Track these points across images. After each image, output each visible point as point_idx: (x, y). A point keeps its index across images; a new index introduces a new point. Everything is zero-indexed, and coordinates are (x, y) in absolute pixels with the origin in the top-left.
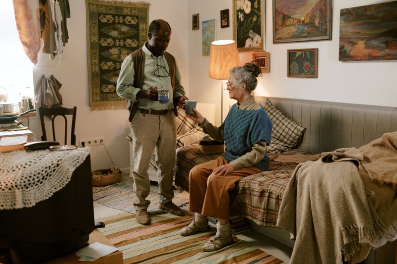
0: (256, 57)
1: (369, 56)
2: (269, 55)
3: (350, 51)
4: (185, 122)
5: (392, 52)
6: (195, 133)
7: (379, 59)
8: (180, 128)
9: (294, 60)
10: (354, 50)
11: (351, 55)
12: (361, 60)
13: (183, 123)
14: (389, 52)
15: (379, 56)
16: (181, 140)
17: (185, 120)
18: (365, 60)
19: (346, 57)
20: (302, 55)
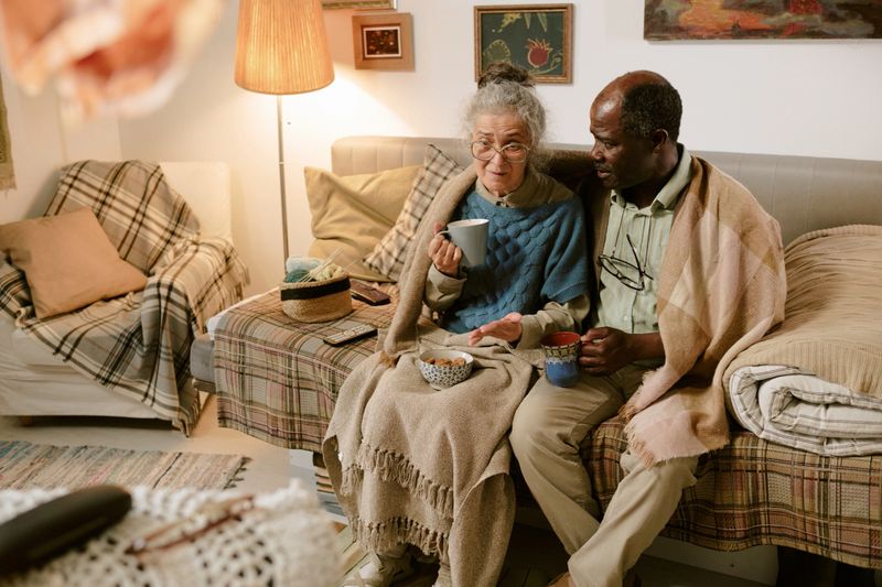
0: (363, 27)
1: (736, 26)
2: (408, 19)
3: (679, 13)
4: (141, 224)
5: (801, 18)
6: (198, 255)
7: (765, 37)
8: (129, 241)
9: (497, 36)
10: (690, 11)
11: (682, 24)
12: (711, 38)
13: (136, 226)
14: (794, 20)
15: (763, 30)
16: (177, 285)
17: (139, 217)
18: (722, 37)
19: (667, 30)
20: (521, 22)
